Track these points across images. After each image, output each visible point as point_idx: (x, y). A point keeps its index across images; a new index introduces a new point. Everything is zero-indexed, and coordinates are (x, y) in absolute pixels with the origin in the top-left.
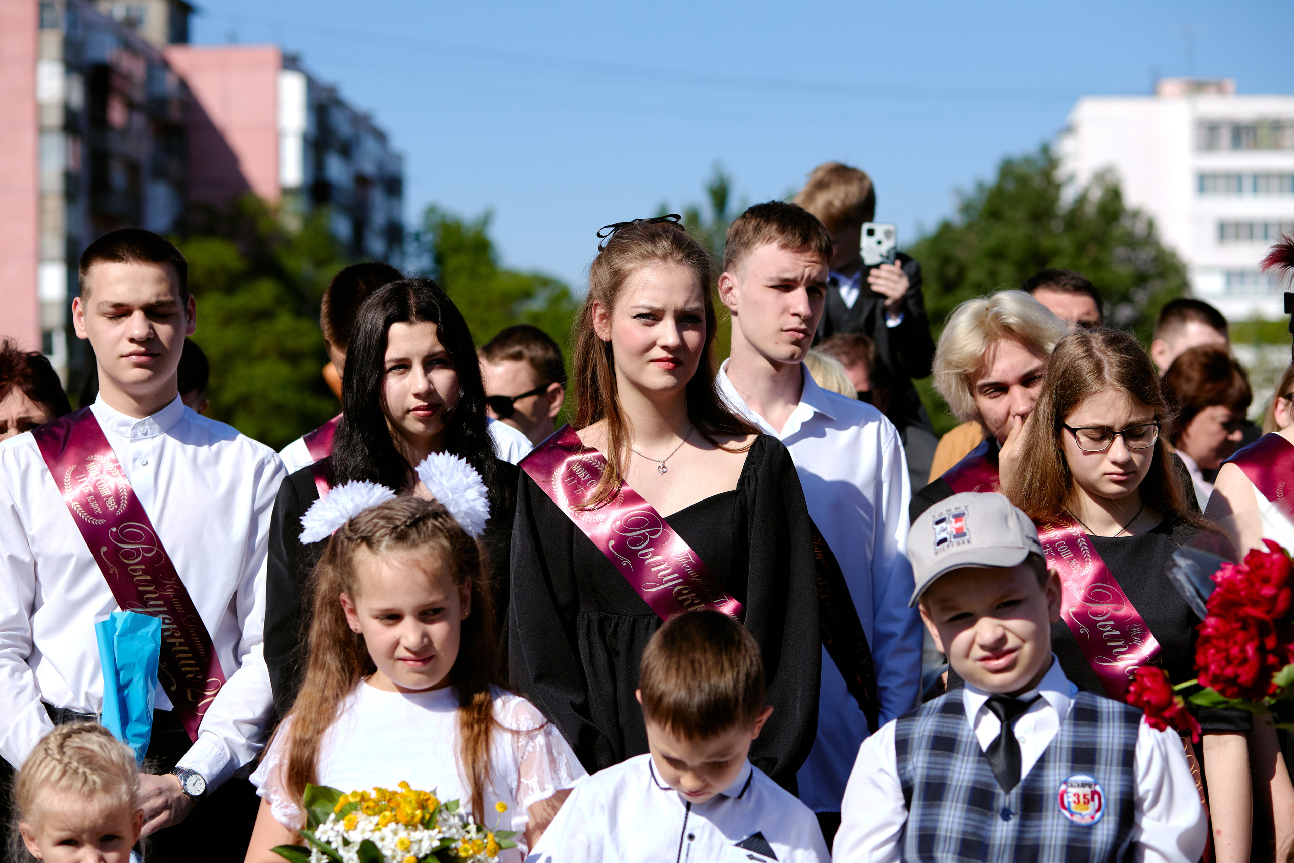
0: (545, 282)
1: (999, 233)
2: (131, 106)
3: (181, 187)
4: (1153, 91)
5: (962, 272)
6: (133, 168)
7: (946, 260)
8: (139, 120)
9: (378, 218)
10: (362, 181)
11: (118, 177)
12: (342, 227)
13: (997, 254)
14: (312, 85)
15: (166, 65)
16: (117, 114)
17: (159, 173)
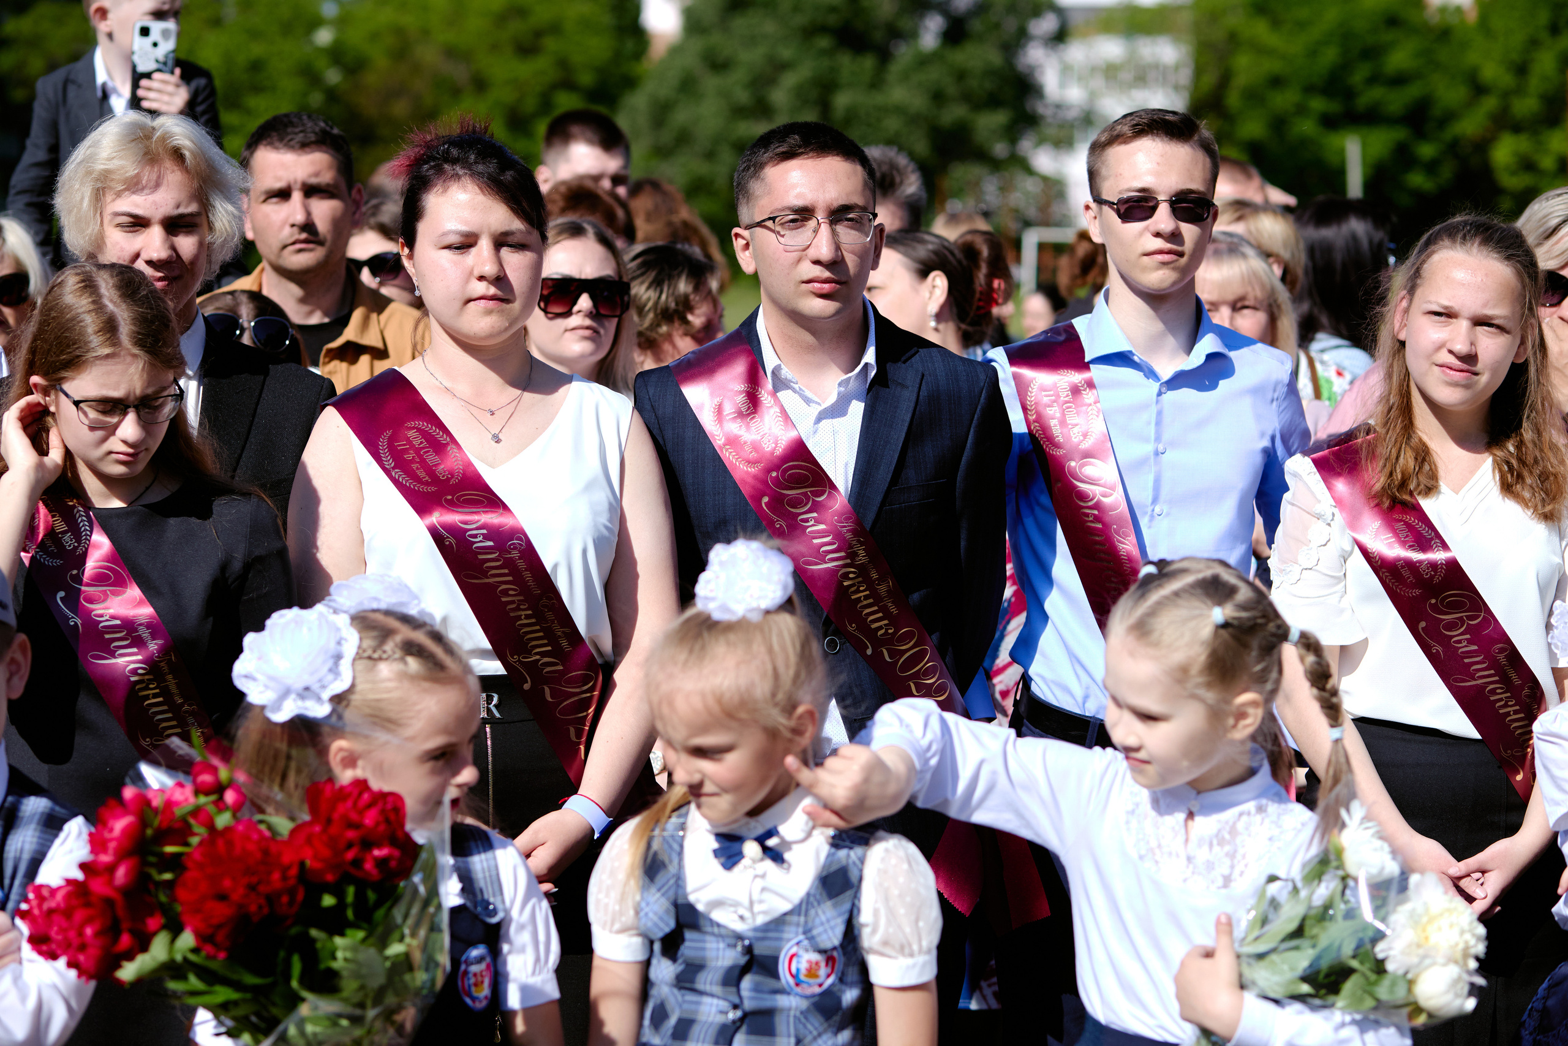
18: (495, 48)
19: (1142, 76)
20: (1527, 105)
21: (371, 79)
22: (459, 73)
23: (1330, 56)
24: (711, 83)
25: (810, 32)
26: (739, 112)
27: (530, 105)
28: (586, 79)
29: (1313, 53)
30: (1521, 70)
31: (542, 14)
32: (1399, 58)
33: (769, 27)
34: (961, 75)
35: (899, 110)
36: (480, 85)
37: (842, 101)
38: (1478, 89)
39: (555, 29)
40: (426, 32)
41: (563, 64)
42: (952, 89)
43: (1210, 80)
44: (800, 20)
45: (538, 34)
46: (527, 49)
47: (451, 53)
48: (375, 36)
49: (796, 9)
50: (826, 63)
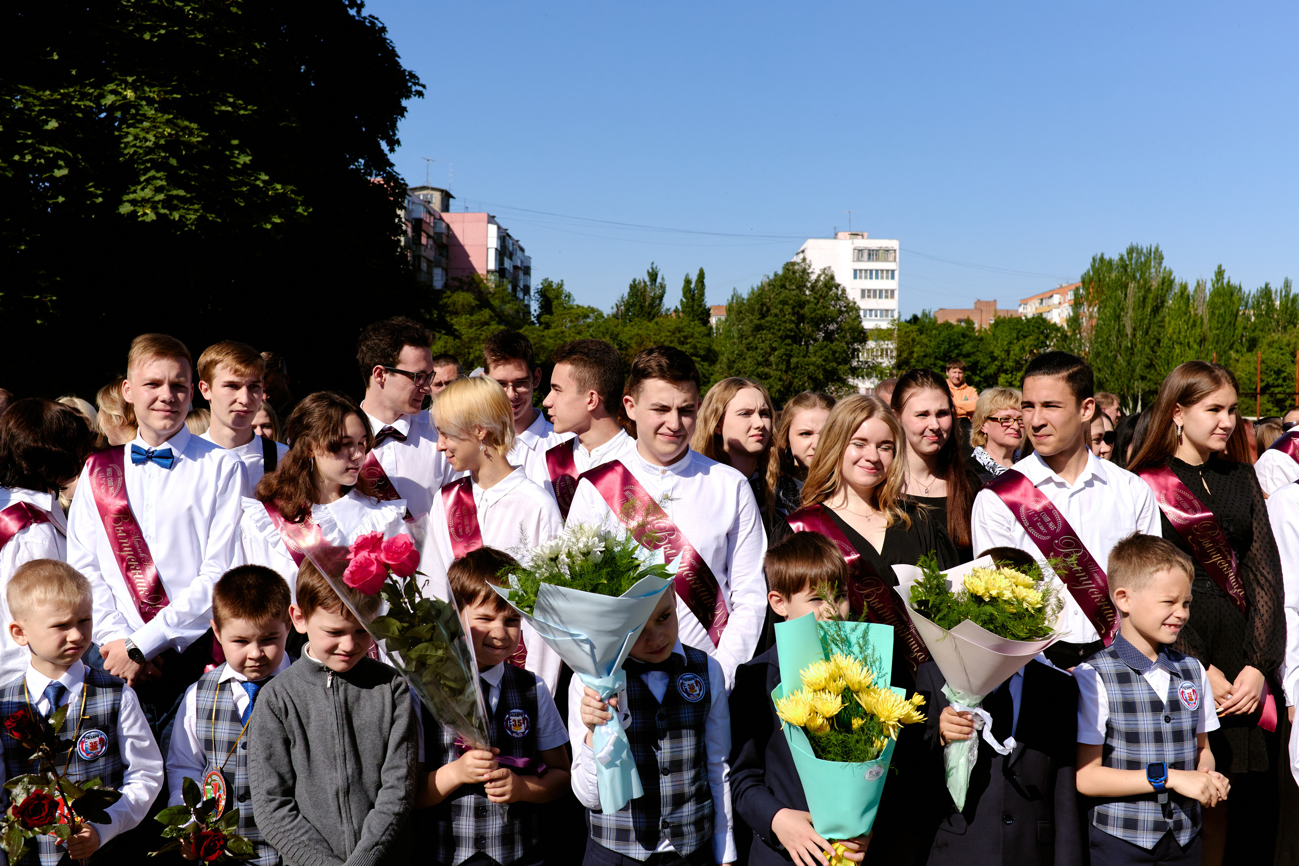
0: (593, 310)
1: (784, 294)
2: (429, 236)
3: (446, 270)
4: (835, 237)
5: (768, 310)
6: (429, 261)
7: (763, 305)
8: (431, 242)
9: (521, 285)
10: (516, 268)
11: (424, 266)
12: (510, 287)
13: (784, 302)
14: (499, 228)
15: (441, 219)
16: (424, 240)
17: (438, 265)
19: (884, 352)
20: (1009, 364)
23: (945, 346)
24: (750, 353)
25: (783, 338)
26: (759, 364)
28: (702, 353)
29: (939, 346)
30: (1008, 352)
31: (687, 331)
32: (967, 348)
33: (770, 336)
34: (834, 352)
35: (813, 364)
37: (794, 360)
38: (994, 359)
40: (648, 337)
41: (695, 347)
42: (830, 357)
43: (905, 355)
44: (780, 334)
45: (686, 337)
48: (631, 338)
49: (779, 330)
50: (789, 348)
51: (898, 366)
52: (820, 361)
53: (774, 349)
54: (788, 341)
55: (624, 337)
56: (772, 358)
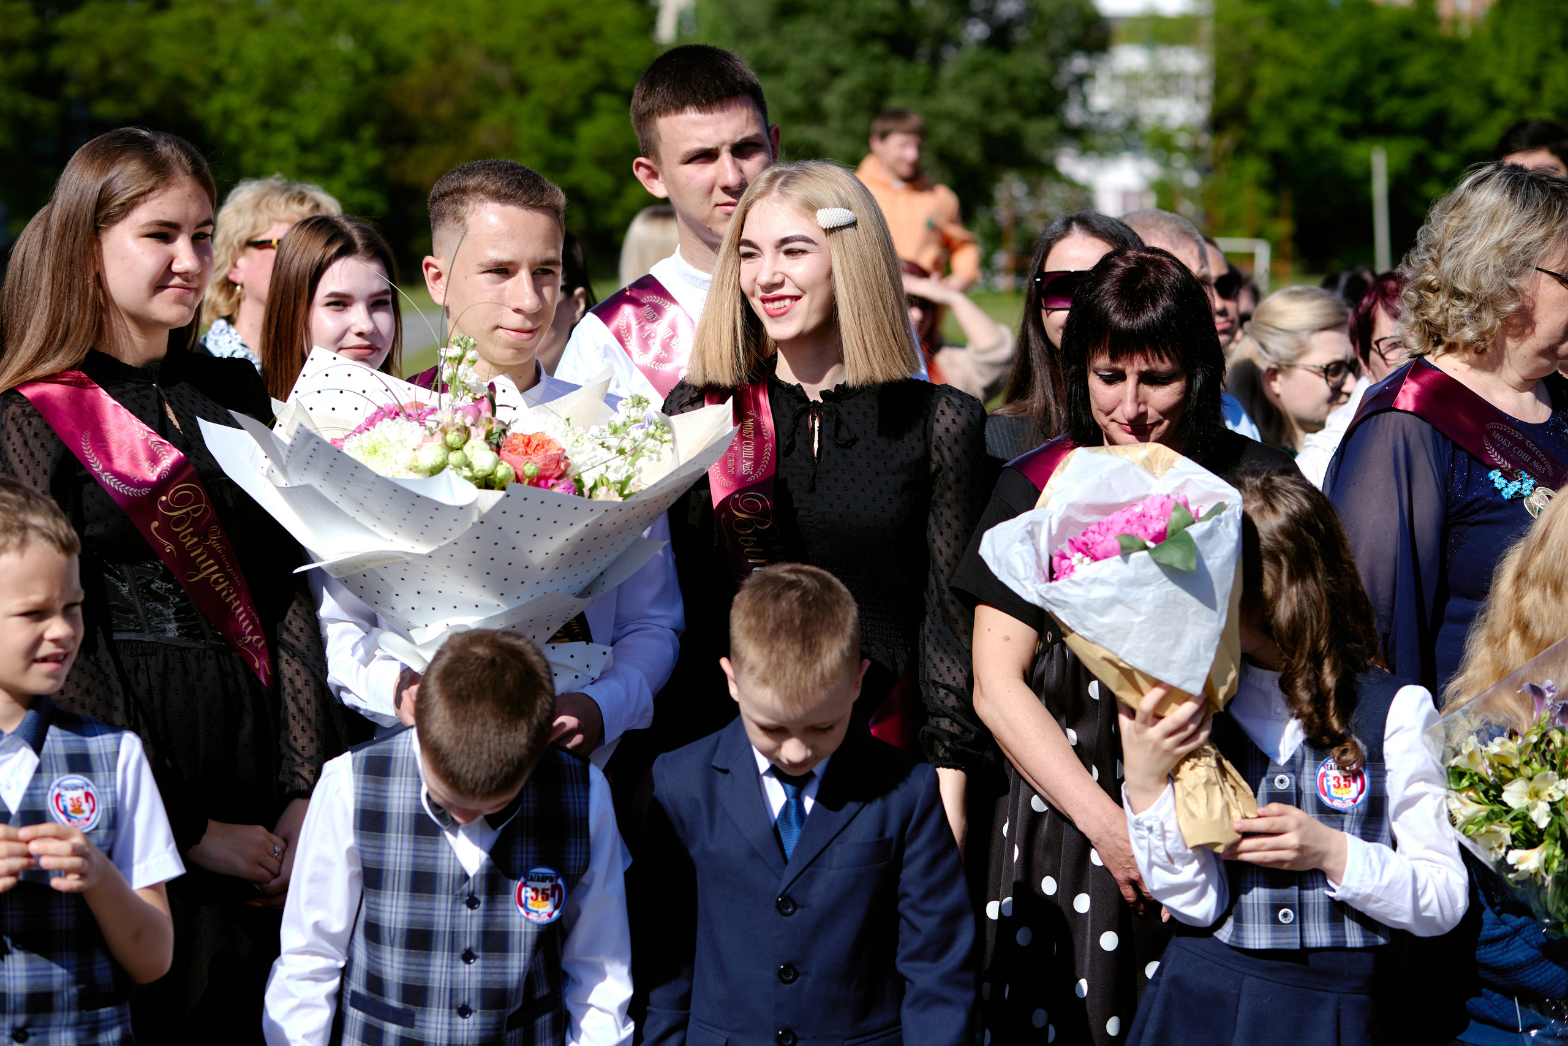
18: (535, 50)
19: (1172, 83)
21: (413, 80)
22: (500, 74)
23: (1350, 67)
25: (862, 39)
27: (572, 106)
29: (1333, 64)
30: (1535, 84)
31: (583, 18)
32: (1416, 70)
33: (822, 33)
34: (1012, 82)
35: (950, 116)
36: (522, 87)
38: (1494, 102)
39: (596, 32)
40: (466, 35)
41: (603, 66)
42: (1002, 95)
43: (1233, 90)
44: (854, 26)
45: (579, 37)
46: (567, 53)
47: (491, 54)
48: (415, 38)
49: (849, 15)
50: (879, 68)
51: (1217, 123)
52: (968, 108)
53: (835, 72)
54: (877, 48)
55: (394, 38)
56: (832, 101)
